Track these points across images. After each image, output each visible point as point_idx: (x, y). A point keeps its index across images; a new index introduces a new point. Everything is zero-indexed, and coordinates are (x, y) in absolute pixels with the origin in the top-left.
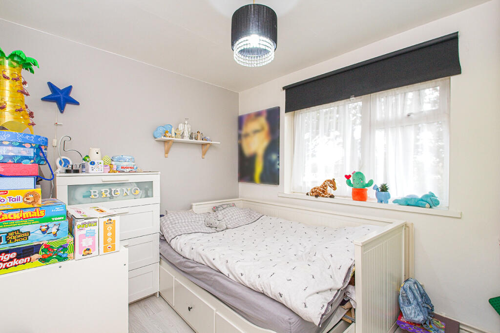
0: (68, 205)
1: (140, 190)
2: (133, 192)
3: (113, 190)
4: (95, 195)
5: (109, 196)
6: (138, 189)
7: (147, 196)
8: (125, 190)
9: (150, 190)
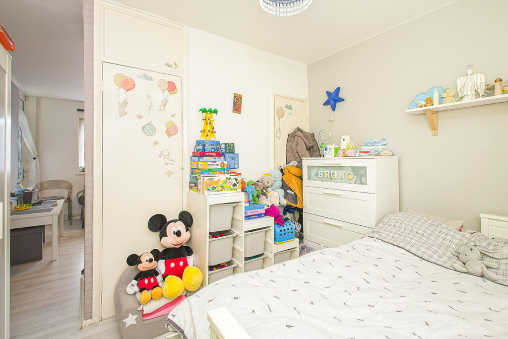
0: (309, 179)
1: (354, 174)
2: (347, 177)
3: (332, 172)
4: (321, 175)
5: (329, 177)
6: (352, 173)
7: (361, 183)
8: (340, 174)
9: (365, 176)
